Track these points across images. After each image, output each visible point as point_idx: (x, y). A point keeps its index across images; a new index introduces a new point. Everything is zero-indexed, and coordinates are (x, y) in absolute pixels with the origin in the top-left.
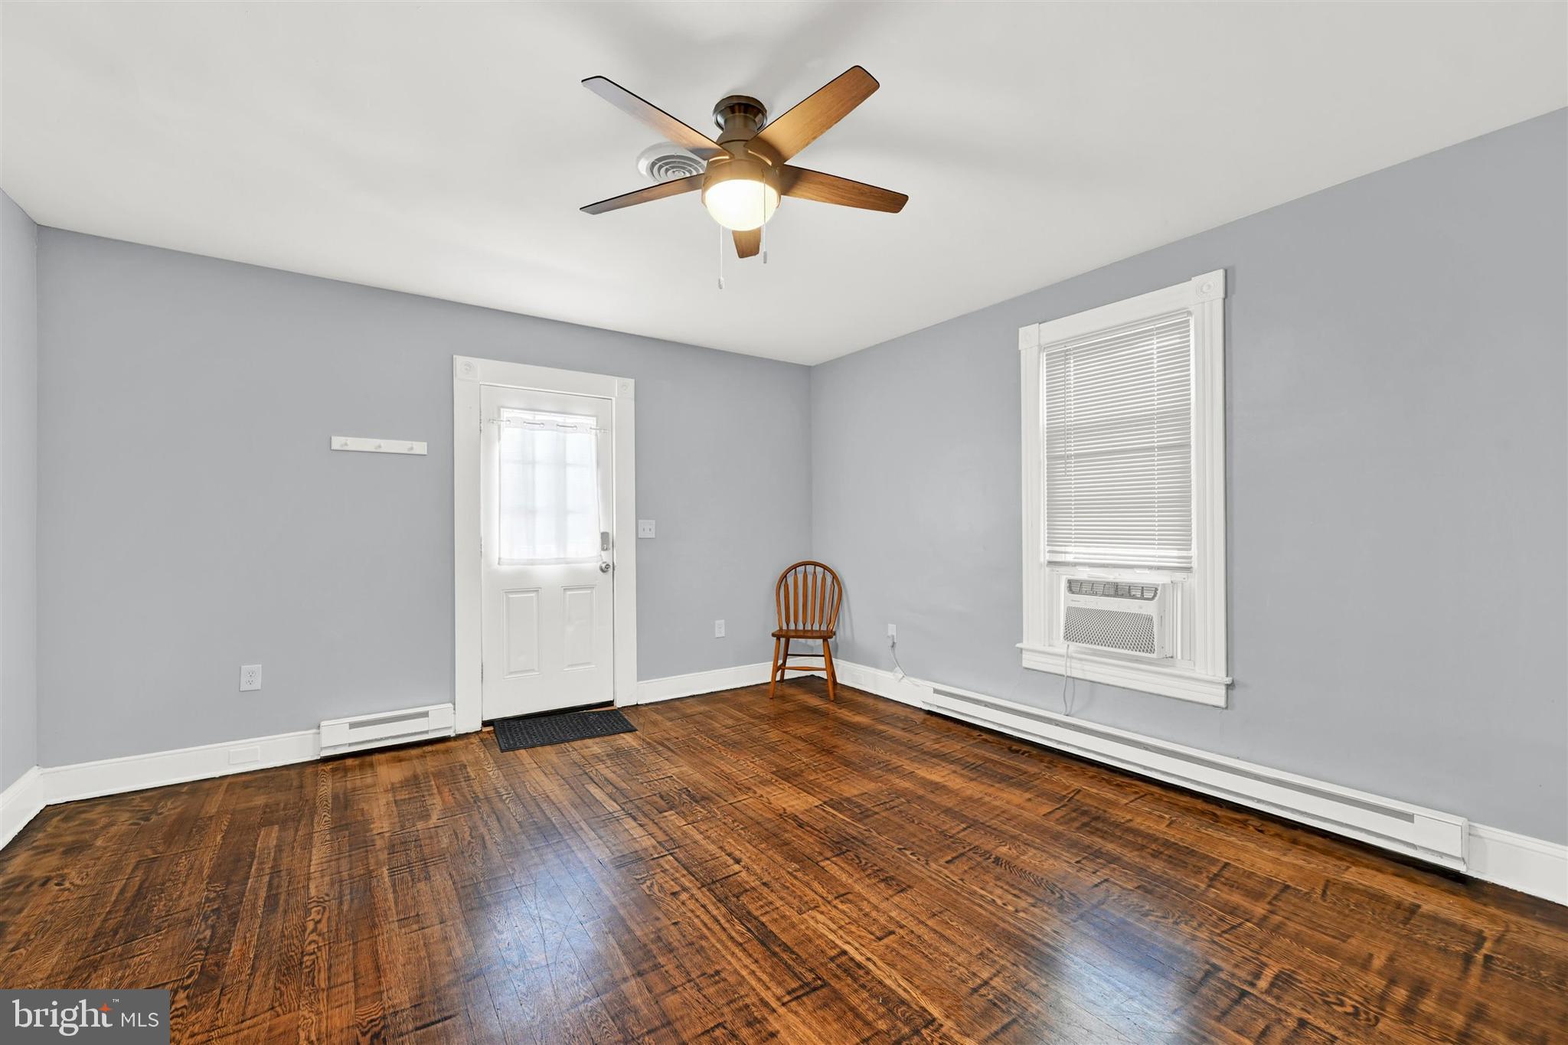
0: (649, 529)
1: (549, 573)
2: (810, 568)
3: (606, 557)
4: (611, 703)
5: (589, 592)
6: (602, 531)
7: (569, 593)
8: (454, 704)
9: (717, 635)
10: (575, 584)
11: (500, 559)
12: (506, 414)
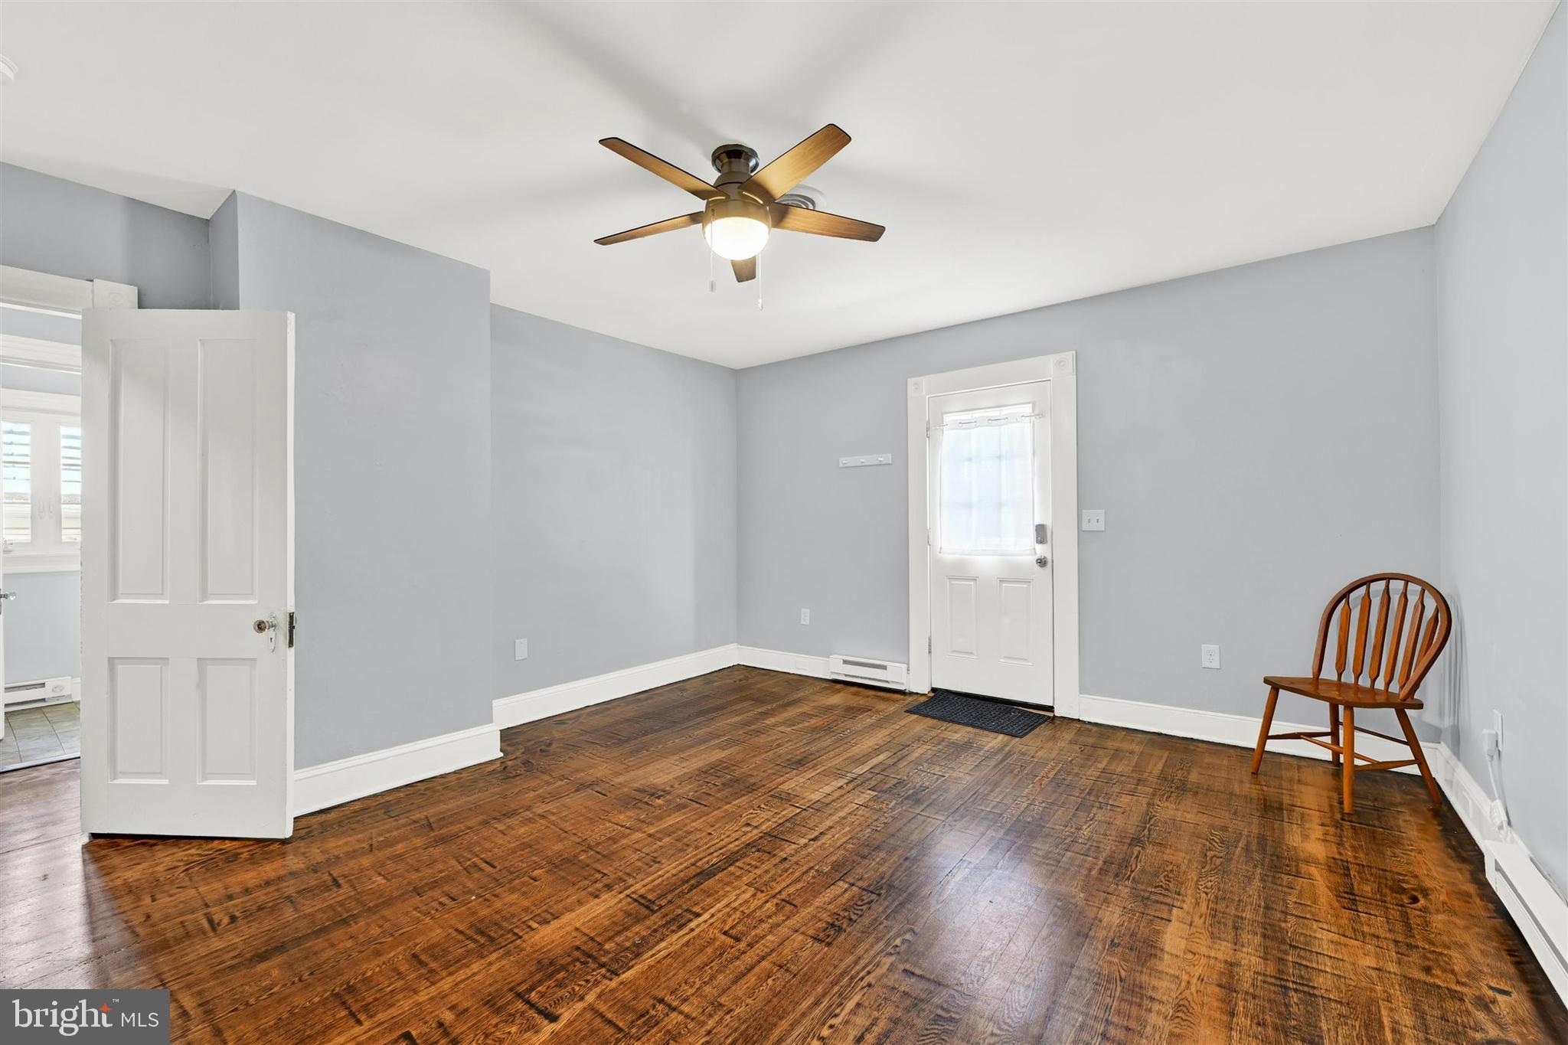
0: (1095, 519)
1: (986, 563)
2: (1400, 585)
3: (1042, 550)
4: (1051, 709)
5: (1025, 586)
6: (1037, 523)
7: (1004, 585)
8: (908, 664)
9: (1205, 664)
10: (1012, 577)
11: (941, 548)
12: (948, 418)
